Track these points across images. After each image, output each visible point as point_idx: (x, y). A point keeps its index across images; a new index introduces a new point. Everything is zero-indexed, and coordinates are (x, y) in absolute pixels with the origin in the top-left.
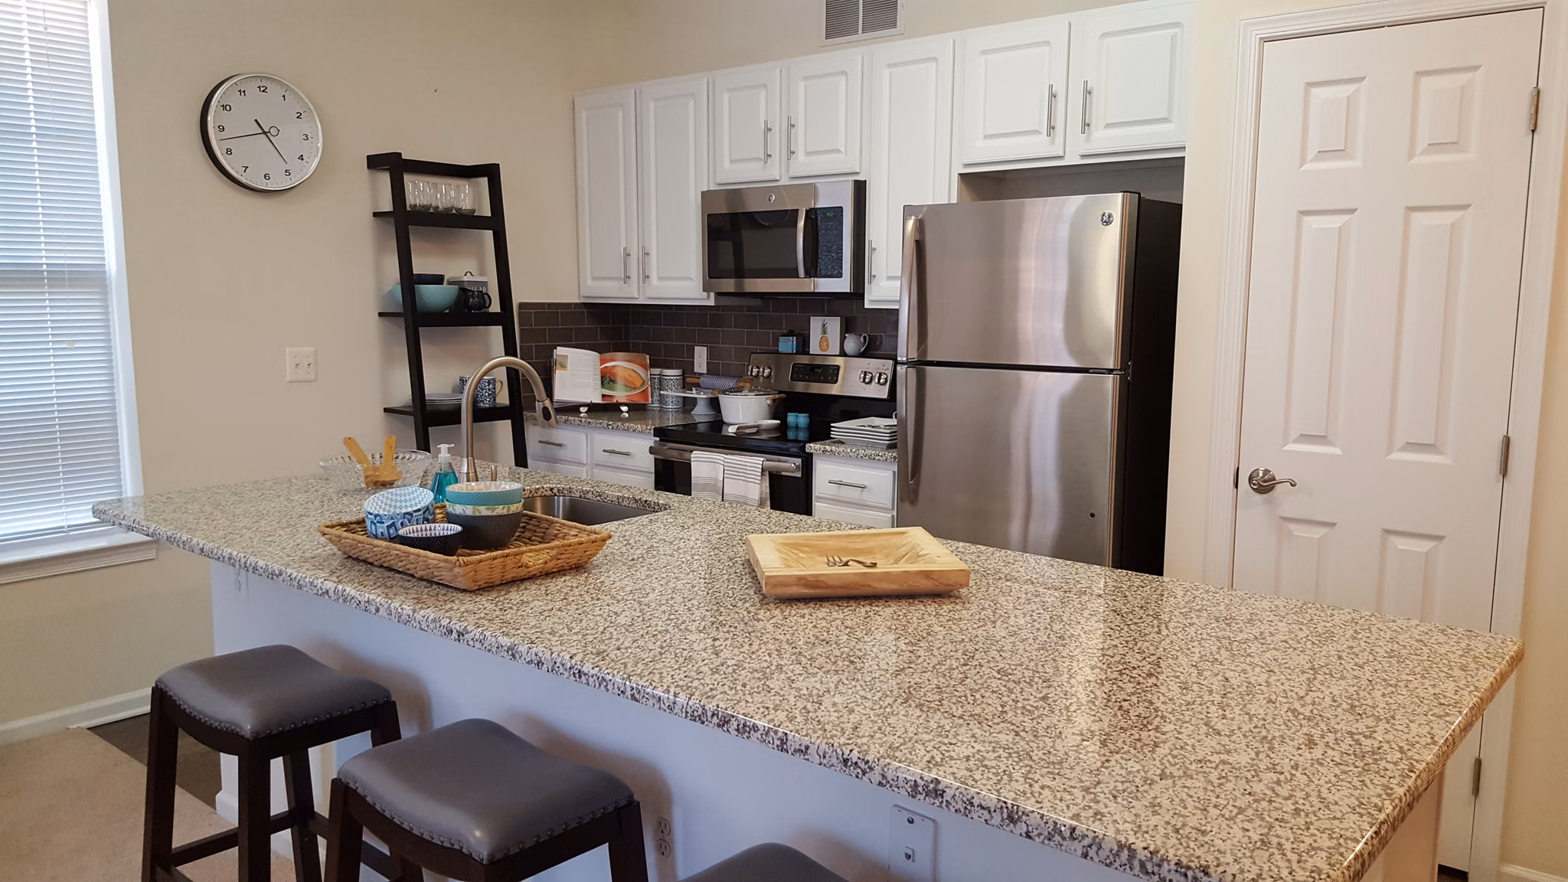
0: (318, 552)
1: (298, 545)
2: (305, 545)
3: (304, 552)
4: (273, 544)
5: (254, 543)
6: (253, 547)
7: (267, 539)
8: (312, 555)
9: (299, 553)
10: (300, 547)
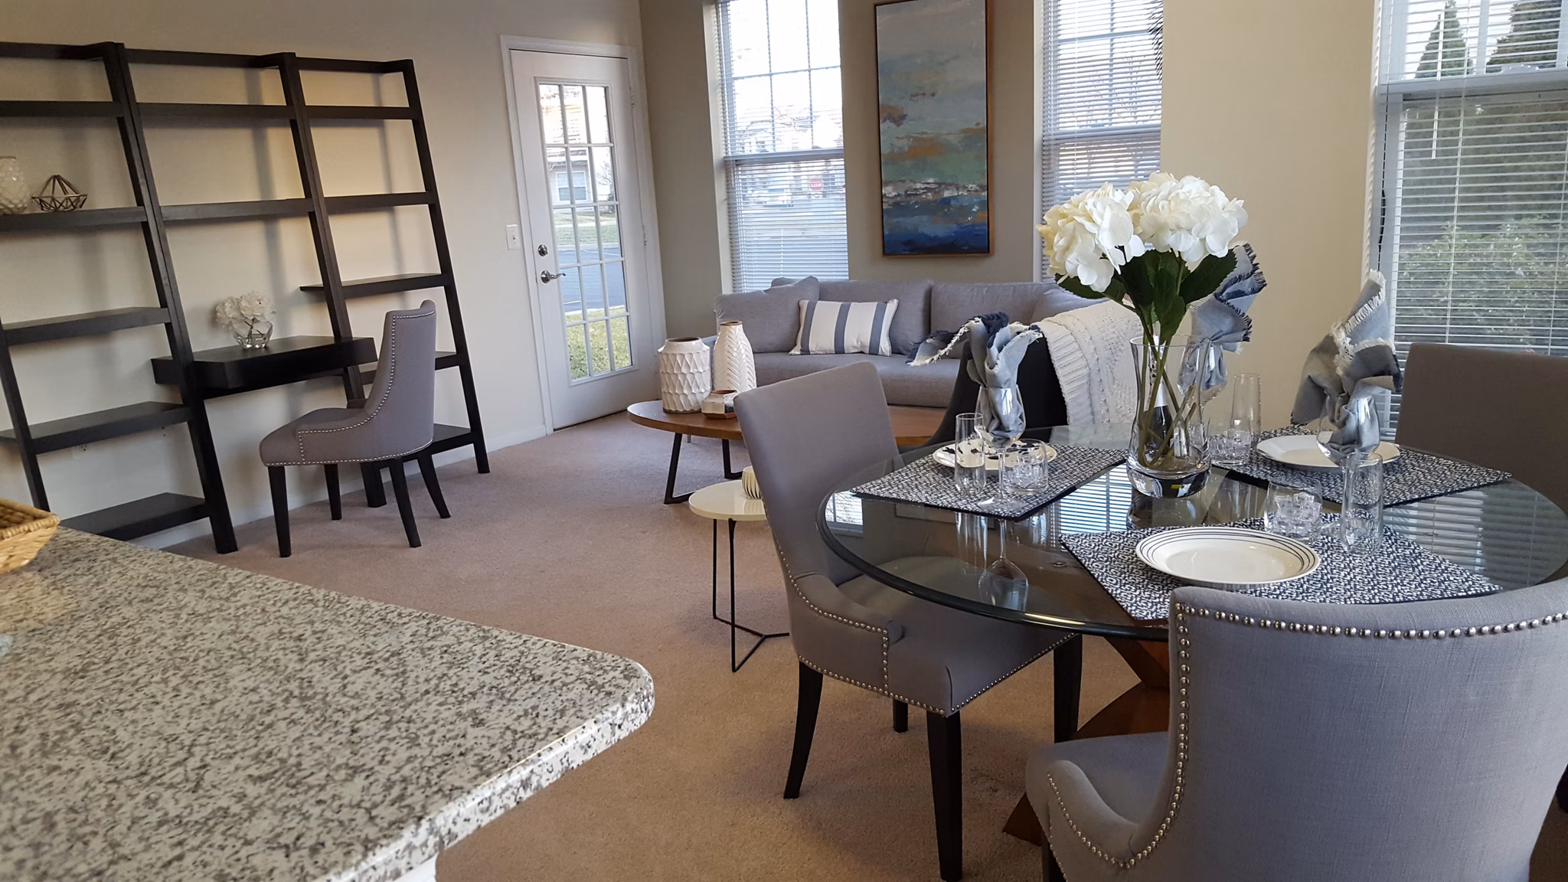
0: (67, 572)
1: (98, 584)
2: (87, 584)
3: (89, 569)
4: (140, 580)
5: (174, 581)
6: (175, 572)
7: (153, 591)
8: (77, 565)
9: (97, 566)
10: (95, 580)
